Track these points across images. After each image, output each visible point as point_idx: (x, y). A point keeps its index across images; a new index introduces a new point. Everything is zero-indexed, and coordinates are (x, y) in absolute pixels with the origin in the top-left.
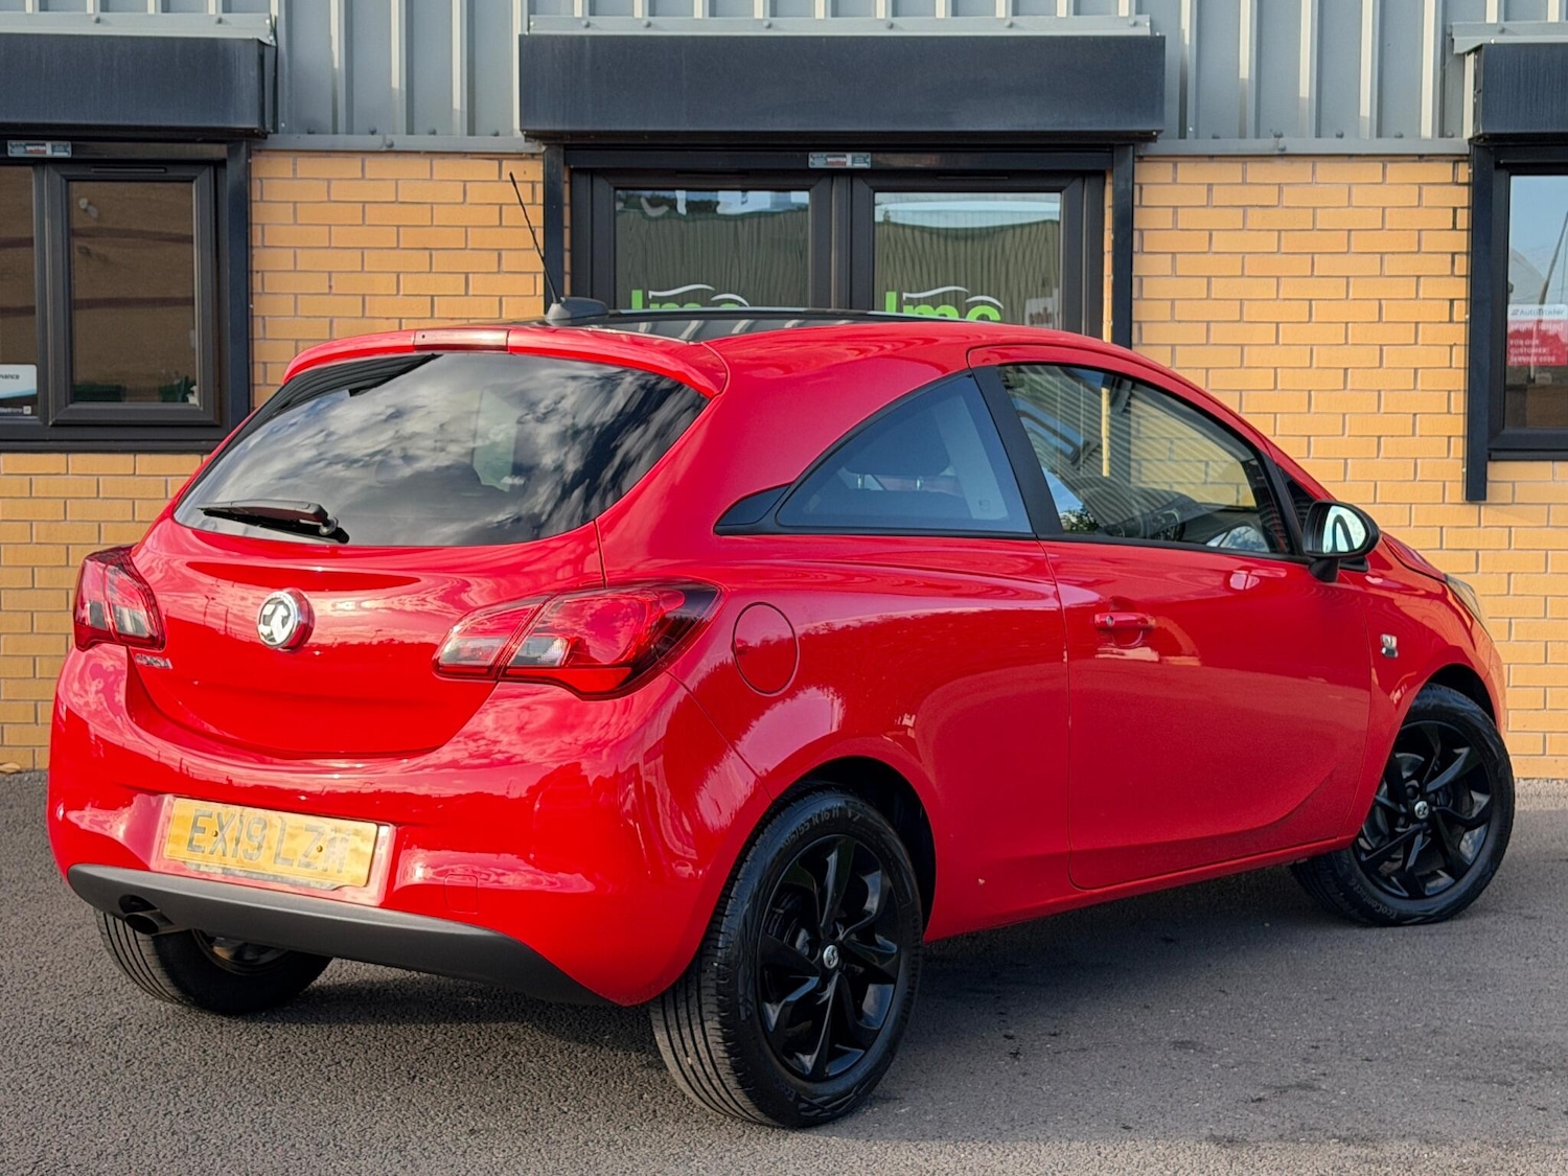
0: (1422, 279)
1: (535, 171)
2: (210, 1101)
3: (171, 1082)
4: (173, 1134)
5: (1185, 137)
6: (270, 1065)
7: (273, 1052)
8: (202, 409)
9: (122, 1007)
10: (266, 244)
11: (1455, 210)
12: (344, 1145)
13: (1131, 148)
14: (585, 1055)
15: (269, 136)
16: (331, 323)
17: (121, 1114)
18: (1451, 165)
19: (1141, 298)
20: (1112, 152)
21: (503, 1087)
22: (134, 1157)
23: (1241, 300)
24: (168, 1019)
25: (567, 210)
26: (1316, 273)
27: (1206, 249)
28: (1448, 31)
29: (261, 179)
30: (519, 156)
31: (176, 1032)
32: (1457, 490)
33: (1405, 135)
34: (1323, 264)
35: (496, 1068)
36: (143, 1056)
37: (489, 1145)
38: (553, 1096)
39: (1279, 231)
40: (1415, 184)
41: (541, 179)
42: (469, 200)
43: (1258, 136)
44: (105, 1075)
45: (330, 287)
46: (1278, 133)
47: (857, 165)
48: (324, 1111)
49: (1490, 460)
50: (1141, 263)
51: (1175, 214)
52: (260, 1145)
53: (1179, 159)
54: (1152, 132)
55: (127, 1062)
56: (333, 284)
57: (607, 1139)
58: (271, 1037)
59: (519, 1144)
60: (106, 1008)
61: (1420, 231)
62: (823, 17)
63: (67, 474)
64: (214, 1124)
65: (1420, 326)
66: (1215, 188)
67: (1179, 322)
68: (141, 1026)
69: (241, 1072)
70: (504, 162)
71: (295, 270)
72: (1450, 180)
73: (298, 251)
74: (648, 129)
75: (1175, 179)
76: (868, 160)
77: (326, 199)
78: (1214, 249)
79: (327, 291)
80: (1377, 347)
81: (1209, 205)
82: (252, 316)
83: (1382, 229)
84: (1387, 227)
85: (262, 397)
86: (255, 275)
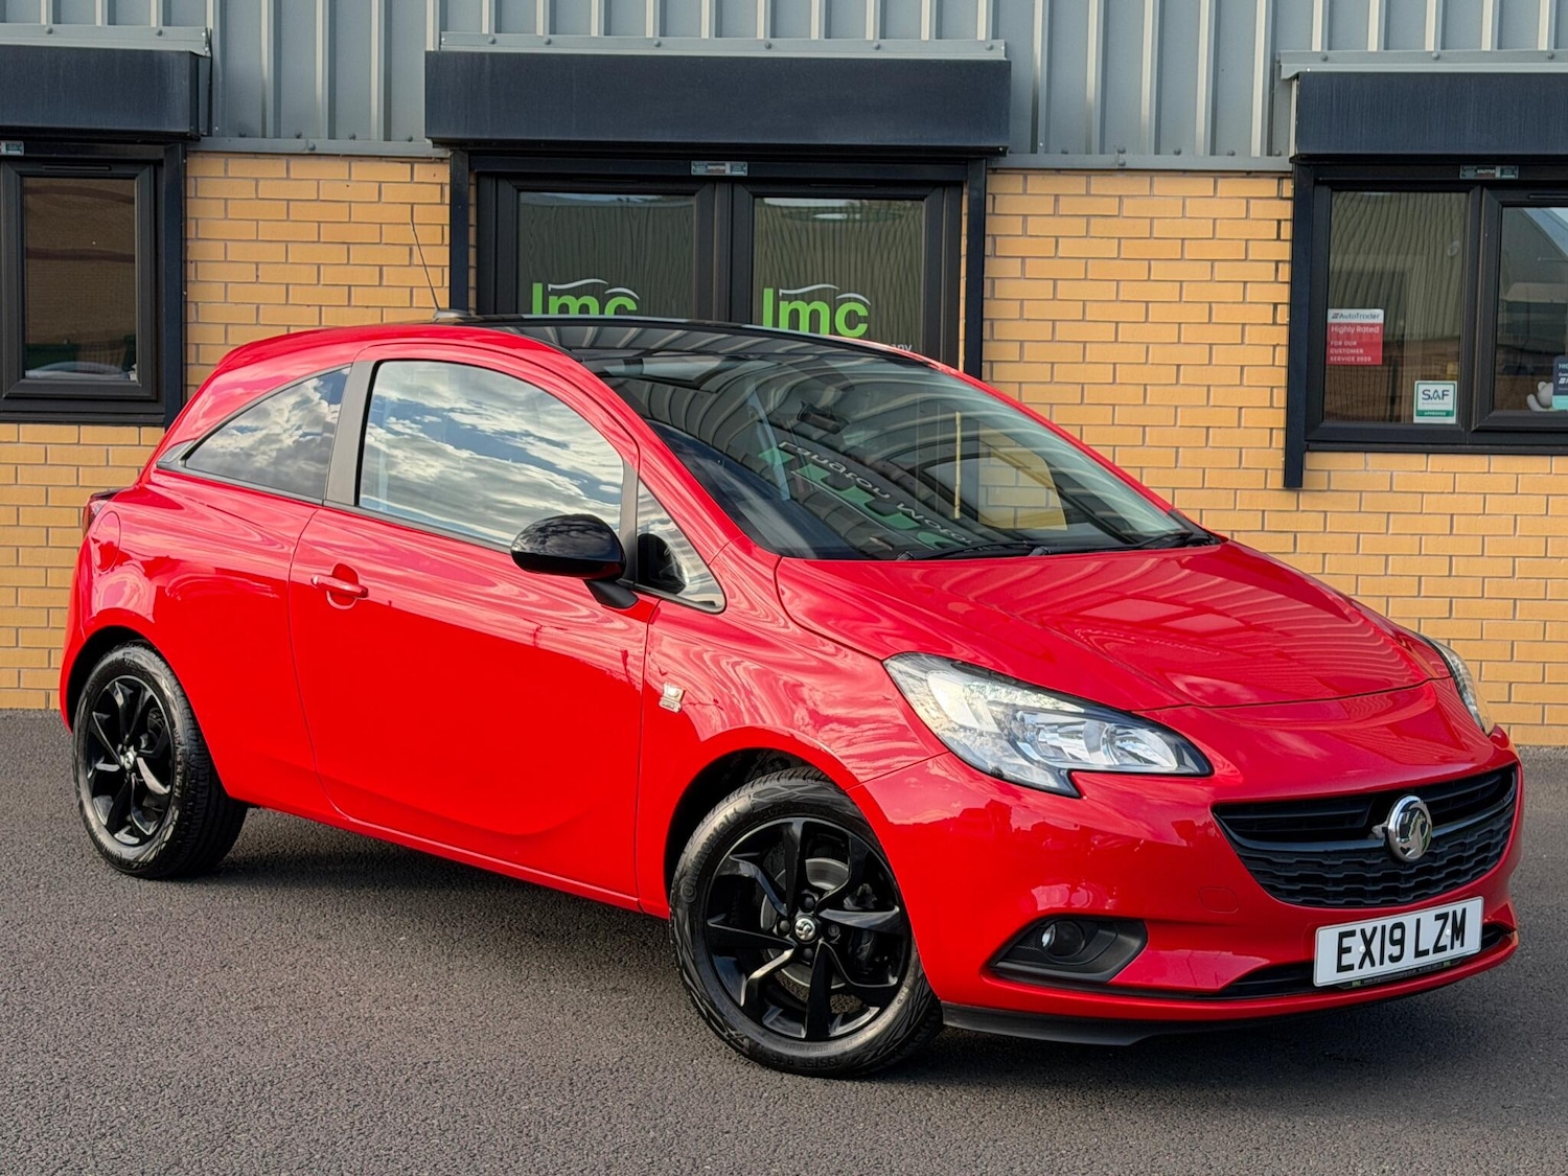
0: (1249, 285)
1: (443, 174)
2: (45, 980)
5: (1036, 152)
6: (106, 955)
7: (112, 945)
8: (140, 385)
10: (199, 236)
11: (1279, 222)
13: (984, 161)
15: (203, 138)
16: (258, 309)
18: (1276, 181)
19: (993, 297)
20: (966, 164)
21: (297, 975)
23: (1084, 301)
25: (473, 210)
26: (1152, 278)
27: (1053, 255)
28: (1277, 58)
29: (195, 178)
30: (428, 160)
32: (1277, 478)
33: (1237, 152)
34: (1158, 270)
35: (297, 960)
37: (266, 1019)
38: (336, 983)
39: (1119, 238)
40: (1242, 198)
41: (448, 181)
42: (383, 200)
43: (1102, 152)
45: (257, 277)
46: (1121, 149)
47: (735, 173)
48: (138, 990)
49: (1308, 450)
50: (992, 267)
51: (1025, 221)
52: (75, 1014)
53: (1030, 172)
54: (998, 148)
56: (259, 273)
57: (367, 1015)
59: (291, 1018)
61: (1247, 240)
62: (707, 37)
63: (18, 442)
64: (41, 998)
65: (1247, 328)
66: (1061, 198)
67: (1028, 320)
70: (416, 166)
71: (226, 261)
72: (1275, 195)
73: (228, 243)
74: (543, 138)
75: (1025, 190)
76: (746, 168)
77: (254, 196)
78: (1060, 254)
79: (254, 280)
80: (1207, 346)
81: (1056, 214)
82: (186, 302)
83: (1213, 238)
84: (1218, 237)
85: (194, 376)
86: (190, 264)
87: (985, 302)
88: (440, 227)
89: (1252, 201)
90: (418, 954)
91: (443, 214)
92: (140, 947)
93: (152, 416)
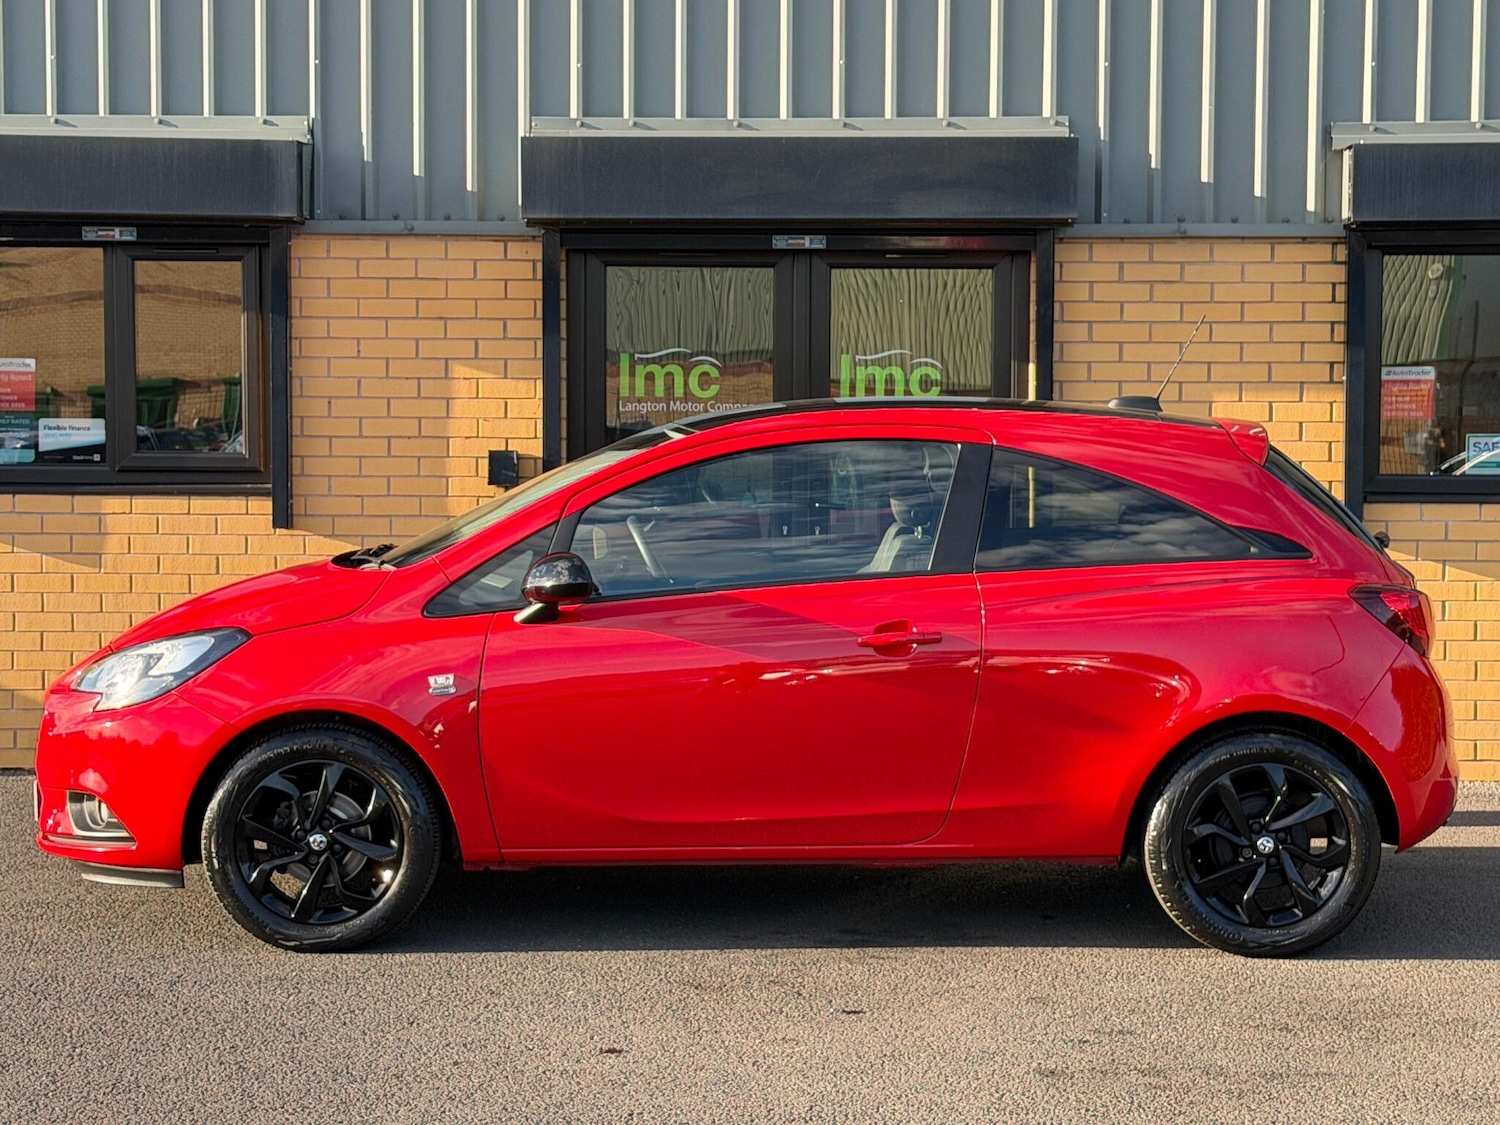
0: (1306, 345)
1: (536, 251)
2: (250, 1039)
3: (219, 1026)
4: (221, 1064)
5: (1100, 222)
6: (298, 1013)
7: (301, 1003)
8: (247, 456)
9: (180, 967)
10: (303, 315)
11: (1334, 285)
13: (1053, 232)
14: (551, 1006)
15: (307, 222)
16: (359, 382)
17: (180, 1049)
18: (1330, 246)
19: (1061, 360)
20: (1035, 235)
21: (483, 1031)
22: (190, 1080)
23: (1149, 363)
24: (217, 977)
25: (563, 285)
26: (1213, 340)
27: (1118, 319)
28: (1327, 131)
29: (299, 259)
30: (521, 238)
31: (223, 987)
33: (1291, 220)
34: (1219, 332)
35: (479, 1016)
36: (197, 1005)
37: (468, 1074)
38: (522, 1037)
39: (1182, 303)
40: (1298, 263)
41: (541, 257)
42: (478, 277)
43: (1163, 221)
44: (167, 1020)
45: (359, 351)
46: (1181, 218)
47: (814, 246)
48: (340, 1047)
49: (1365, 501)
50: (1060, 332)
51: (1091, 288)
52: (288, 1072)
53: (1095, 241)
54: (1068, 219)
55: (184, 1010)
56: (361, 349)
57: (561, 1068)
58: (300, 992)
59: (491, 1072)
60: (167, 968)
61: (1304, 303)
62: (785, 118)
63: (131, 513)
64: (252, 1057)
65: (1305, 386)
66: (1125, 265)
67: (1095, 381)
68: (195, 983)
69: (275, 1018)
70: (509, 244)
71: (329, 337)
72: (1329, 259)
73: (331, 321)
74: (632, 217)
75: (1091, 257)
76: (824, 242)
77: (355, 276)
78: (1125, 319)
79: (356, 355)
80: (1267, 404)
81: (1120, 281)
82: (291, 377)
83: (1271, 301)
84: (1275, 300)
85: (299, 447)
86: (294, 341)
87: (1055, 366)
88: (533, 302)
89: (1308, 266)
90: (590, 1008)
91: (536, 290)
92: (327, 1005)
93: (259, 486)
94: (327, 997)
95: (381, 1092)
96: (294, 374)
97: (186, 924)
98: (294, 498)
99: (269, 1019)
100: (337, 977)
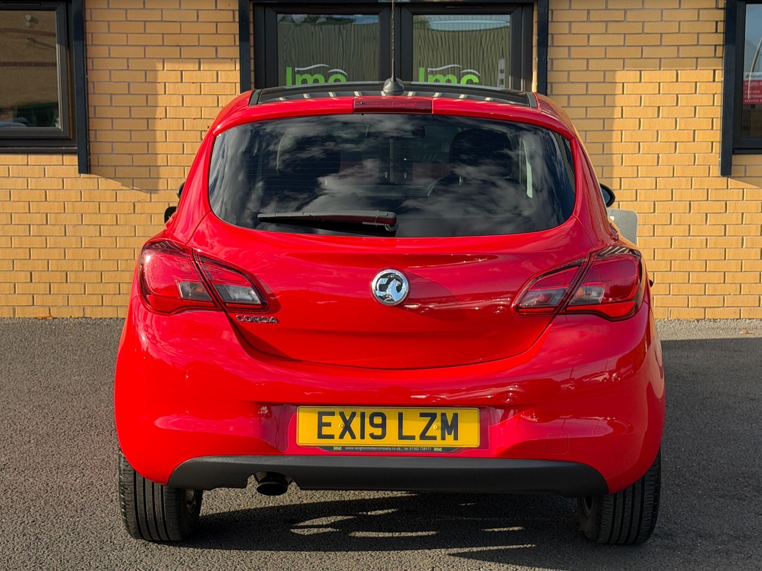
0: (699, 59)
2: (46, 514)
3: (27, 504)
4: (23, 536)
6: (81, 493)
7: (84, 485)
8: (62, 130)
9: (7, 458)
10: (94, 43)
11: (717, 22)
12: (115, 542)
16: (129, 85)
19: (552, 70)
23: (604, 71)
24: (30, 464)
25: (251, 25)
26: (643, 57)
27: (586, 44)
29: (91, 9)
31: (33, 473)
32: (716, 170)
34: (647, 52)
36: (14, 487)
39: (625, 34)
40: (696, 9)
41: (238, 8)
42: (200, 20)
45: (128, 66)
47: (403, 1)
48: (107, 520)
49: (734, 153)
50: (552, 53)
51: (570, 25)
52: (70, 542)
55: (5, 491)
56: (129, 65)
58: (84, 476)
61: (698, 33)
64: (46, 529)
65: (698, 84)
66: (591, 12)
67: (572, 83)
68: (15, 469)
69: (66, 497)
71: (110, 57)
72: (714, 6)
73: (111, 47)
75: (570, 7)
77: (125, 19)
78: (591, 44)
79: (126, 68)
80: (675, 95)
81: (588, 21)
82: (87, 82)
83: (679, 33)
84: (681, 32)
85: (94, 124)
86: (88, 59)
87: (548, 73)
88: (233, 36)
91: (235, 28)
92: (101, 486)
93: (70, 148)
94: (102, 480)
95: (133, 559)
96: (89, 80)
97: (15, 424)
98: (91, 155)
99: (62, 497)
100: (110, 464)
